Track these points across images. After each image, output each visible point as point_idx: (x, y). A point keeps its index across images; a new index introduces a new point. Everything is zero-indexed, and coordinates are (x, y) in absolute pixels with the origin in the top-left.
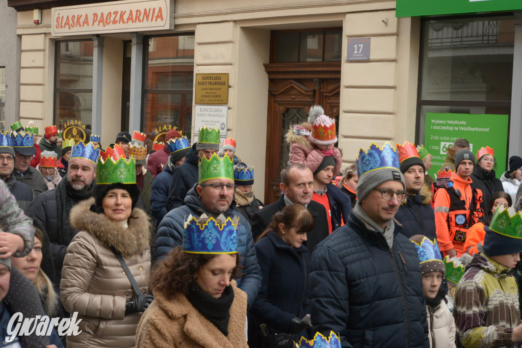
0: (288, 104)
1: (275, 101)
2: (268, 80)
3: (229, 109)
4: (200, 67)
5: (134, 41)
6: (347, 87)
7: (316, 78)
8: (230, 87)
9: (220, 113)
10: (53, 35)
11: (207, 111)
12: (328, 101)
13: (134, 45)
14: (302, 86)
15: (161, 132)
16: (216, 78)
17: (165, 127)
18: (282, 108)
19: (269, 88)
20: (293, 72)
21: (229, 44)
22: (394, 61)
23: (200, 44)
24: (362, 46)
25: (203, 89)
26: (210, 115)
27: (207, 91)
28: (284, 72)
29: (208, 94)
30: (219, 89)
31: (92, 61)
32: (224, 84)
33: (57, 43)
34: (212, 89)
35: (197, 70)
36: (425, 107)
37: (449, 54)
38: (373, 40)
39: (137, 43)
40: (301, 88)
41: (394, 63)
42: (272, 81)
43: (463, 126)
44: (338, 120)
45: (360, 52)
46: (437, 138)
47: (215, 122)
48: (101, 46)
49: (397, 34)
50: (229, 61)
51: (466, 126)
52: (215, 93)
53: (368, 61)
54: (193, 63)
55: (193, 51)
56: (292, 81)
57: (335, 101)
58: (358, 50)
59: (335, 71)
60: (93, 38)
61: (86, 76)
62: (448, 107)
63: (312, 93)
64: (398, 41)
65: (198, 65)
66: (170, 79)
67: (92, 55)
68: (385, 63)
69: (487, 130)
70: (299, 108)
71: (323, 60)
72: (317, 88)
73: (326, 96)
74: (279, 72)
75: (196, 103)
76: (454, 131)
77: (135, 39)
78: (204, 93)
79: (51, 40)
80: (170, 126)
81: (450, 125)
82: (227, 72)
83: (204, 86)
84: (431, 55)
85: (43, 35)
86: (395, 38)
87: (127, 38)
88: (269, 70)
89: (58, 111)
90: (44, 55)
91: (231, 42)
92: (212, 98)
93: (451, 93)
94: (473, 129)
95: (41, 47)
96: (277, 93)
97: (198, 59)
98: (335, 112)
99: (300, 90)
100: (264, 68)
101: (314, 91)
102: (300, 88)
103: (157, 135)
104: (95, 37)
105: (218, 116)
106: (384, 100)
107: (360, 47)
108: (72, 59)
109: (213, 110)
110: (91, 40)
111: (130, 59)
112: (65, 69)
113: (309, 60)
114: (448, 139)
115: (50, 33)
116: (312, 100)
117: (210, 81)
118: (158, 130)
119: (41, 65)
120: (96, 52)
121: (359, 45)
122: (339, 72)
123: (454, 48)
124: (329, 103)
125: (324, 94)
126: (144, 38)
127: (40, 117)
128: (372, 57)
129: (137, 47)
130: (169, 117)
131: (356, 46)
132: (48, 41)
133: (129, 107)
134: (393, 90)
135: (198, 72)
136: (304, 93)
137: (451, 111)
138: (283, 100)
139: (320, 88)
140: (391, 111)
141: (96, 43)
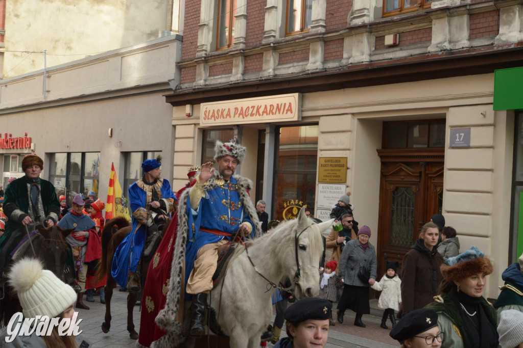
1: (386, 181)
2: (380, 163)
3: (347, 187)
4: (323, 152)
5: (268, 130)
6: (450, 169)
7: (422, 162)
8: (348, 168)
9: (340, 191)
11: (328, 188)
12: (433, 181)
13: (267, 133)
15: (289, 206)
16: (336, 161)
17: (292, 202)
18: (392, 187)
19: (382, 169)
20: (402, 156)
21: (347, 133)
22: (491, 147)
23: (323, 133)
24: (463, 134)
25: (325, 170)
27: (328, 172)
28: (394, 156)
29: (329, 175)
30: (339, 170)
32: (343, 166)
34: (332, 170)
35: (320, 154)
38: (473, 130)
39: (271, 132)
40: (410, 170)
42: (384, 164)
44: (442, 197)
45: (461, 140)
47: (335, 198)
50: (348, 147)
52: (336, 174)
53: (469, 147)
54: (317, 148)
55: (317, 138)
56: (401, 164)
57: (439, 181)
58: (460, 138)
59: (438, 156)
60: (234, 128)
63: (418, 175)
65: (321, 150)
66: (297, 161)
68: (483, 149)
70: (406, 187)
71: (428, 146)
72: (423, 170)
73: (431, 177)
74: (390, 156)
75: (319, 182)
77: (269, 128)
78: (326, 173)
80: (297, 201)
82: (346, 156)
83: (326, 168)
85: (193, 125)
90: (194, 142)
91: (350, 131)
92: (332, 178)
95: (192, 135)
96: (388, 174)
97: (321, 145)
99: (408, 171)
100: (377, 153)
101: (421, 173)
102: (408, 170)
103: (285, 208)
104: (236, 127)
106: (482, 181)
107: (462, 136)
109: (334, 188)
110: (232, 129)
111: (264, 145)
113: (415, 146)
115: (199, 124)
116: (418, 180)
117: (331, 163)
118: (287, 204)
121: (461, 134)
122: (443, 157)
124: (433, 183)
125: (429, 176)
126: (276, 127)
128: (472, 144)
129: (270, 135)
130: (295, 193)
132: (197, 130)
133: (262, 184)
134: (490, 172)
135: (321, 156)
136: (411, 174)
138: (393, 180)
139: (426, 171)
140: (489, 190)
141: (236, 132)
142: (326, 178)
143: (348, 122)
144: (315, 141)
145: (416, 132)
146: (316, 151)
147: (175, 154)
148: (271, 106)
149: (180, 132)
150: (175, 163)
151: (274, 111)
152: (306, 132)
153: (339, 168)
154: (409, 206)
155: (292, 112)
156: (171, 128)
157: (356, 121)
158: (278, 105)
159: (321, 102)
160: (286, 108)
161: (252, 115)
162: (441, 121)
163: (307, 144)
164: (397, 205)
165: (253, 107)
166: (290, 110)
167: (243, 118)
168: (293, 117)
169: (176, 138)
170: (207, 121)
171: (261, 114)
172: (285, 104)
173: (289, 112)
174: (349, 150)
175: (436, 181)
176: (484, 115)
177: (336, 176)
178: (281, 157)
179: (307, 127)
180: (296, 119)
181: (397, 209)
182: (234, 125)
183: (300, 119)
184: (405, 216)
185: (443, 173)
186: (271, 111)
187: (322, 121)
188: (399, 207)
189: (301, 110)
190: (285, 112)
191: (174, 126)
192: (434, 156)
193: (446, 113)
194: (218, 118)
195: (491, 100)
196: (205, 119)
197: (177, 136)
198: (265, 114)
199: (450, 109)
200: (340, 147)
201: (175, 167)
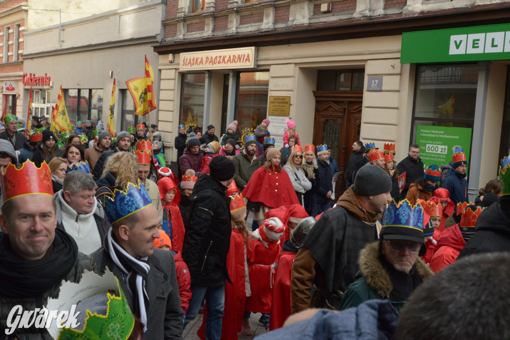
0: (327, 117)
1: (319, 115)
2: (315, 101)
5: (231, 75)
6: (367, 107)
8: (291, 105)
10: (181, 70)
12: (353, 116)
14: (337, 106)
16: (282, 99)
18: (323, 119)
19: (316, 106)
22: (398, 91)
23: (272, 77)
24: (377, 81)
25: (274, 106)
26: (277, 122)
27: (276, 107)
30: (284, 106)
31: (204, 86)
32: (287, 103)
33: (183, 75)
34: (279, 106)
35: (270, 94)
36: (417, 122)
37: (434, 87)
38: (385, 78)
39: (233, 76)
41: (398, 93)
42: (317, 102)
43: (442, 134)
46: (424, 141)
48: (210, 77)
49: (400, 74)
50: (291, 89)
51: (444, 134)
53: (381, 91)
55: (268, 81)
58: (375, 84)
61: (200, 96)
62: (432, 122)
64: (401, 78)
65: (271, 91)
66: (253, 98)
67: (204, 83)
68: (392, 93)
69: (457, 137)
71: (351, 89)
72: (346, 107)
73: (352, 113)
76: (435, 137)
78: (274, 108)
79: (179, 73)
80: (252, 129)
81: (433, 134)
84: (422, 87)
86: (399, 76)
87: (226, 73)
88: (317, 95)
89: (182, 117)
90: (175, 82)
91: (293, 77)
93: (435, 112)
94: (448, 137)
95: (173, 77)
97: (271, 87)
98: (357, 123)
101: (345, 109)
104: (207, 72)
105: (283, 123)
108: (189, 85)
110: (204, 73)
112: (187, 90)
113: (341, 89)
114: (431, 142)
115: (179, 69)
116: (343, 115)
119: (173, 88)
120: (207, 80)
122: (362, 98)
123: (437, 83)
126: (237, 73)
127: (171, 121)
128: (383, 88)
131: (373, 81)
133: (226, 116)
134: (396, 110)
137: (434, 125)
140: (395, 123)
141: (207, 75)
142: (274, 112)
143: (292, 70)
144: (266, 84)
145: (342, 78)
146: (267, 91)
147: (161, 91)
148: (234, 56)
149: (164, 74)
150: (161, 98)
151: (236, 60)
152: (259, 76)
153: (284, 105)
154: (335, 134)
155: (249, 61)
156: (157, 72)
157: (297, 69)
158: (239, 55)
159: (271, 54)
160: (245, 58)
161: (219, 63)
162: (361, 70)
163: (260, 85)
164: (327, 134)
165: (220, 57)
166: (248, 59)
167: (213, 65)
168: (250, 65)
169: (162, 79)
170: (185, 67)
171: (226, 62)
172: (244, 55)
173: (247, 61)
174: (292, 91)
175: (356, 115)
176: (393, 67)
177: (282, 111)
178: (240, 95)
179: (261, 73)
180: (252, 66)
181: (326, 136)
182: (206, 70)
183: (256, 67)
184: (332, 141)
185: (361, 110)
186: (234, 60)
187: (272, 68)
188: (328, 135)
189: (256, 60)
190: (244, 61)
191: (160, 70)
192: (355, 97)
193: (365, 65)
194: (193, 65)
195: (398, 55)
196: (183, 65)
197: (162, 78)
198: (229, 62)
199: (368, 61)
200: (285, 88)
201: (160, 102)
